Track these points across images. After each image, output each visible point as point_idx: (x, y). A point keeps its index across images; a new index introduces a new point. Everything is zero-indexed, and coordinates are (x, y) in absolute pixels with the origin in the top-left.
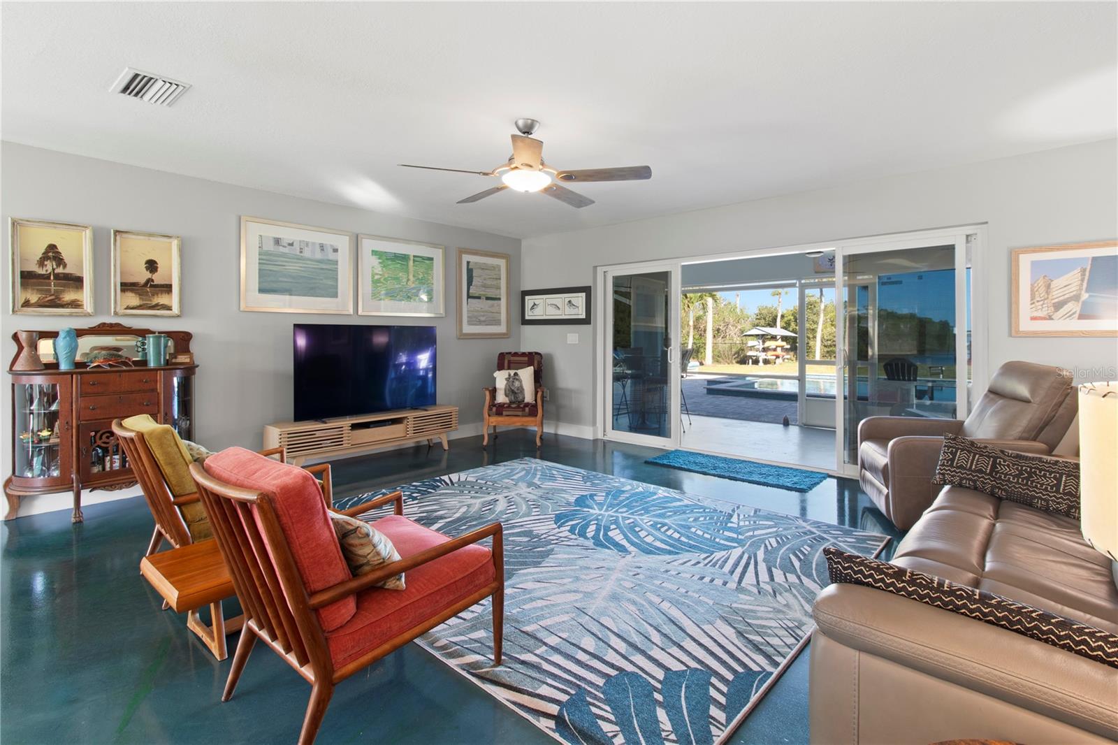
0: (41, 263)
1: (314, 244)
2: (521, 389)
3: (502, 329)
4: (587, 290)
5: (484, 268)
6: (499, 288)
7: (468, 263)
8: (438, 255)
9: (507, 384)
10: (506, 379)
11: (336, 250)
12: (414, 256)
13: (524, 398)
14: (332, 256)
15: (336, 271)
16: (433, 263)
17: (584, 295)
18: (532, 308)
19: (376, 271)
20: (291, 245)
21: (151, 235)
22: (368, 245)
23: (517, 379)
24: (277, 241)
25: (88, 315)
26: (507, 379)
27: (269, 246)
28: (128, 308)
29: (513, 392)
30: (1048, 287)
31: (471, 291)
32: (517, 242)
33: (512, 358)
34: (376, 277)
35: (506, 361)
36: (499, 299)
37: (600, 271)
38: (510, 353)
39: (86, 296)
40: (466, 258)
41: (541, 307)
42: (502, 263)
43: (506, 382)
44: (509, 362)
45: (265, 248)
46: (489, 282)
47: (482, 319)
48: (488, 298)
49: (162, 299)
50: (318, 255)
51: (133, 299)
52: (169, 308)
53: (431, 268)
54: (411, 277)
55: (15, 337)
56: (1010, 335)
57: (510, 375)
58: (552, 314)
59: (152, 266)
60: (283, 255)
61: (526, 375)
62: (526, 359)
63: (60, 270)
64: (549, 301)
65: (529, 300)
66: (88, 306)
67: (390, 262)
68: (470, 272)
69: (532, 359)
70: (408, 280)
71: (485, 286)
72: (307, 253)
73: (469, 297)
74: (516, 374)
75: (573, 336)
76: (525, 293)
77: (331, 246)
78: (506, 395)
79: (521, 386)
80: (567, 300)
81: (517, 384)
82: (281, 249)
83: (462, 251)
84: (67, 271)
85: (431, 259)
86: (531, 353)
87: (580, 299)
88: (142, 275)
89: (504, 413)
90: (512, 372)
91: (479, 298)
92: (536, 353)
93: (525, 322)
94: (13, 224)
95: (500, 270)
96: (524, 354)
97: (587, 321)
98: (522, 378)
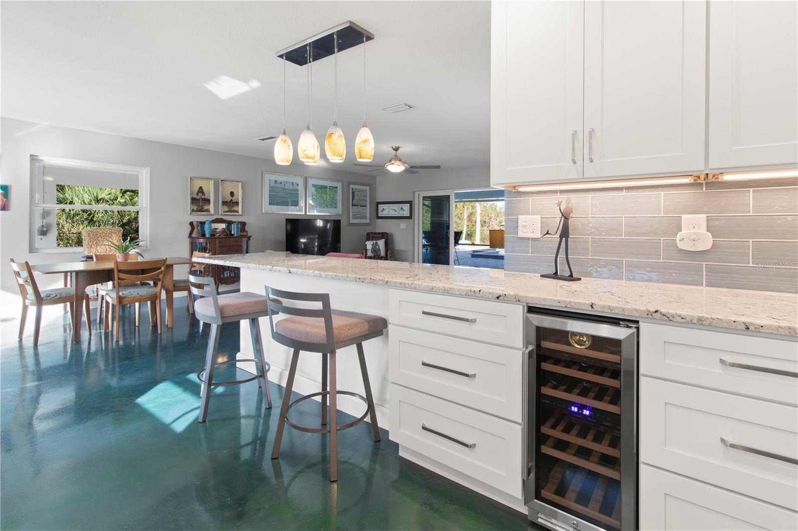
0: (197, 194)
1: (289, 182)
2: (379, 250)
3: (367, 221)
4: (410, 203)
5: (359, 191)
6: (366, 201)
7: (352, 189)
8: (339, 185)
10: (371, 244)
11: (298, 185)
12: (330, 187)
13: (380, 254)
14: (296, 187)
15: (298, 194)
16: (337, 190)
17: (409, 205)
18: (382, 211)
19: (314, 194)
20: (281, 183)
21: (233, 181)
22: (311, 182)
23: (377, 245)
24: (276, 182)
25: (212, 215)
27: (273, 184)
28: (224, 212)
29: (375, 251)
31: (354, 202)
32: (374, 178)
33: (374, 235)
34: (314, 197)
35: (371, 236)
36: (366, 206)
37: (416, 194)
38: (372, 233)
39: (211, 207)
40: (352, 186)
41: (387, 210)
42: (367, 188)
43: (371, 246)
44: (372, 237)
45: (271, 185)
46: (361, 198)
47: (359, 216)
48: (361, 206)
49: (235, 208)
50: (291, 187)
51: (226, 209)
52: (238, 212)
53: (336, 192)
54: (328, 196)
55: (191, 224)
57: (373, 243)
58: (393, 214)
59: (232, 194)
60: (278, 188)
61: (381, 243)
62: (380, 235)
63: (203, 197)
64: (391, 208)
65: (381, 207)
66: (212, 211)
67: (319, 190)
68: (353, 193)
69: (383, 235)
70: (327, 198)
71: (360, 200)
72: (287, 187)
73: (353, 205)
74: (376, 243)
75: (403, 225)
76: (378, 203)
77: (296, 183)
78: (372, 252)
79: (379, 248)
80: (401, 207)
81: (377, 247)
82: (277, 185)
83: (350, 183)
84: (205, 197)
85: (336, 188)
86: (383, 233)
87: (406, 207)
88: (229, 198)
90: (375, 242)
91: (357, 206)
92: (385, 233)
93: (379, 218)
94: (191, 179)
95: (366, 192)
96: (379, 233)
97: (410, 217)
98: (379, 244)
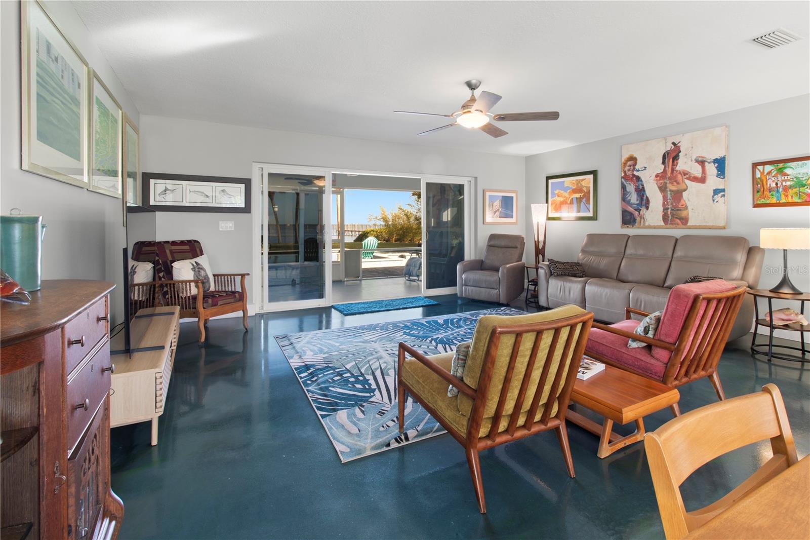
1: (69, 67)
2: (207, 278)
4: (247, 183)
8: (119, 117)
9: (195, 274)
10: (192, 269)
11: (79, 85)
12: (111, 114)
13: (210, 287)
14: (77, 91)
17: (241, 186)
18: (164, 193)
19: (97, 128)
20: (57, 59)
22: (95, 90)
23: (201, 269)
24: (49, 49)
26: (194, 269)
27: (44, 56)
30: (493, 205)
33: (173, 248)
34: (97, 136)
35: (167, 250)
37: (256, 166)
40: (127, 126)
42: (136, 138)
43: (193, 273)
45: (41, 58)
50: (71, 88)
54: (110, 142)
56: (484, 223)
57: (193, 265)
58: (198, 201)
62: (187, 247)
64: (193, 188)
65: (157, 186)
67: (103, 117)
69: (192, 249)
70: (109, 146)
72: (66, 82)
74: (197, 263)
75: (227, 224)
76: (147, 177)
77: (77, 77)
79: (207, 275)
80: (218, 188)
81: (202, 273)
82: (51, 65)
85: (116, 121)
86: (189, 241)
89: (220, 303)
90: (193, 261)
93: (149, 208)
96: (182, 243)
97: (247, 209)
98: (204, 266)
